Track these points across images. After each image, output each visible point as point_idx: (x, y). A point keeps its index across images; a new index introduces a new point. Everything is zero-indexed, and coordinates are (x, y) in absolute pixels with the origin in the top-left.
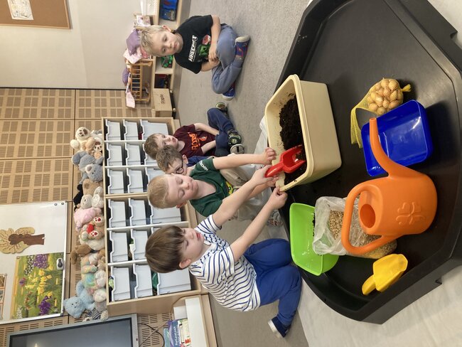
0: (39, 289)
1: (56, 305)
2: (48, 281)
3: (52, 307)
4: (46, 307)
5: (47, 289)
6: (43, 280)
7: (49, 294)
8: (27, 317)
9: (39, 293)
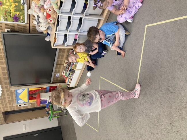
0: (11, 9)
1: (22, 19)
2: (16, 6)
3: (20, 20)
4: (16, 19)
5: (16, 10)
6: (13, 5)
7: (18, 13)
8: (7, 21)
9: (12, 11)
